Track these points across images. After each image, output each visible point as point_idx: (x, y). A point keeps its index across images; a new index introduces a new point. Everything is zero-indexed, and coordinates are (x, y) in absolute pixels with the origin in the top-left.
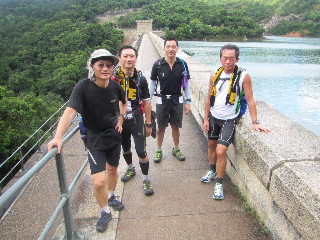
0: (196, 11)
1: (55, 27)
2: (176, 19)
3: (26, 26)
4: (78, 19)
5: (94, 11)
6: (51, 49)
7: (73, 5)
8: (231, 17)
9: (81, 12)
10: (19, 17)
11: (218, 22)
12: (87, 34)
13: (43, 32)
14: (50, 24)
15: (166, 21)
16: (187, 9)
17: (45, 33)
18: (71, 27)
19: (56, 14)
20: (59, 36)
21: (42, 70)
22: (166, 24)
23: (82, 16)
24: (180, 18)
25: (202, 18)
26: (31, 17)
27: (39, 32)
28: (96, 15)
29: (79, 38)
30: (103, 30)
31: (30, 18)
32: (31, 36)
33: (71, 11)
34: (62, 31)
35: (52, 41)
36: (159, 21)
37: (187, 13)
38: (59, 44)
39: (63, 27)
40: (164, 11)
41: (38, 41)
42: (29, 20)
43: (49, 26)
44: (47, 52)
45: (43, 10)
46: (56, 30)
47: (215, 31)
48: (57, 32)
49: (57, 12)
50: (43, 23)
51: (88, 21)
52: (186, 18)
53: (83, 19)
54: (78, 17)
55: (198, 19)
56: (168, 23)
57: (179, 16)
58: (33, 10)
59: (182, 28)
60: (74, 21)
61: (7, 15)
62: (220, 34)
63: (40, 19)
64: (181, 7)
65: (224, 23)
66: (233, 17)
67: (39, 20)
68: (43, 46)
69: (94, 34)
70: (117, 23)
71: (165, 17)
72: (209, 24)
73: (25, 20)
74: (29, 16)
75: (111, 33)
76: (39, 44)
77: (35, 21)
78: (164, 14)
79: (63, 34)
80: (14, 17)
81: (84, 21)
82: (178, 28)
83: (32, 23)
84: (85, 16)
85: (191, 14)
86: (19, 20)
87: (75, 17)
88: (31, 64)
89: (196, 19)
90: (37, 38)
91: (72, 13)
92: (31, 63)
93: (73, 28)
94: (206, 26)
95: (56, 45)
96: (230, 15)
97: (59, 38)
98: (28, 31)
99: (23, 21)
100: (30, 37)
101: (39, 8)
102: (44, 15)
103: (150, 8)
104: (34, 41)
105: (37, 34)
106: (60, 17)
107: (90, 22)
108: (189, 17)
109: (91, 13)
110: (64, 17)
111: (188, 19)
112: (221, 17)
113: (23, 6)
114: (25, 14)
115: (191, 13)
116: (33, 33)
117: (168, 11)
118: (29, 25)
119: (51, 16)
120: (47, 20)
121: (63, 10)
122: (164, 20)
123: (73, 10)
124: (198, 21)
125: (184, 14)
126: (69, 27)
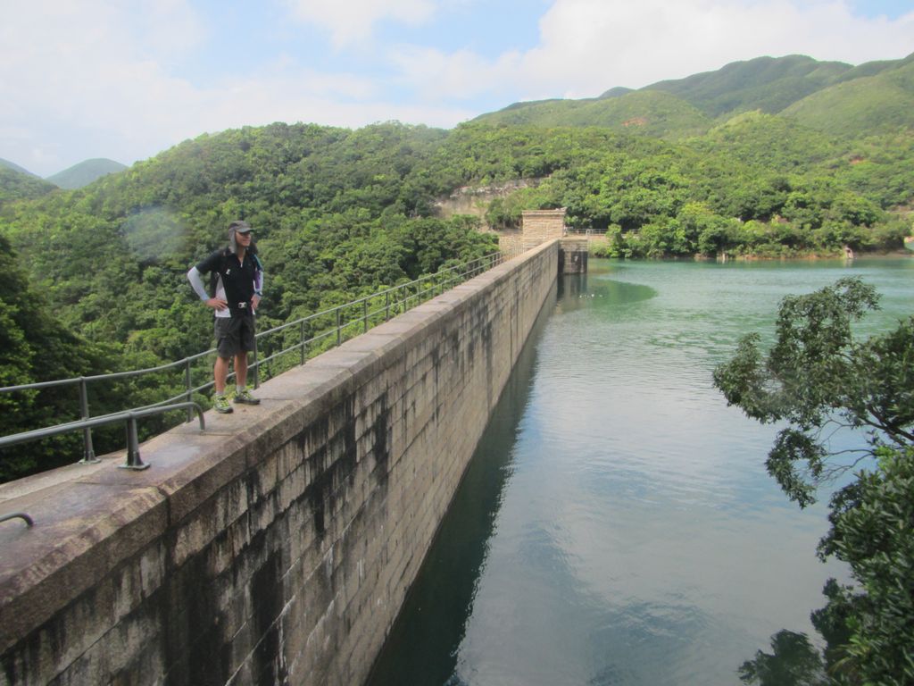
0: (700, 183)
1: (329, 228)
2: (642, 203)
3: (262, 227)
4: (386, 209)
5: (427, 187)
6: (315, 282)
7: (378, 174)
8: (802, 196)
9: (396, 191)
10: (250, 205)
11: (761, 209)
12: (406, 245)
13: (301, 239)
14: (319, 222)
15: (614, 208)
16: (672, 177)
17: (305, 243)
18: (367, 229)
19: (334, 196)
20: (337, 250)
21: (288, 332)
22: (613, 217)
23: (398, 201)
24: (654, 201)
25: (717, 201)
26: (277, 206)
27: (291, 240)
28: (431, 196)
29: (383, 255)
30: (444, 235)
31: (274, 206)
32: (271, 249)
33: (372, 189)
34: (346, 237)
35: (319, 262)
36: (593, 211)
37: (674, 186)
38: (335, 270)
39: (349, 228)
40: (609, 184)
41: (286, 262)
42: (272, 211)
43: (317, 226)
44: (305, 289)
45: (306, 188)
46: (332, 234)
47: (754, 235)
48: (333, 239)
49: (339, 193)
50: (302, 218)
51: (412, 211)
52: (671, 200)
53: (400, 207)
54: (387, 202)
55: (704, 203)
56: (620, 215)
57: (651, 195)
58: (283, 189)
59: (658, 227)
60: (378, 212)
61: (224, 201)
62: (767, 242)
63: (297, 208)
64: (657, 173)
65: (780, 213)
66: (807, 195)
67: (295, 212)
68: (297, 274)
69: (420, 243)
70: (483, 217)
71: (612, 198)
72: (737, 216)
73: (263, 212)
74: (272, 202)
75: (465, 243)
76: (287, 269)
77: (284, 214)
78: (610, 191)
79: (346, 244)
80: (238, 205)
81: (400, 211)
82: (645, 227)
83: (278, 218)
84: (404, 200)
85: (683, 191)
86: (248, 212)
87: (380, 204)
88: (265, 317)
89: (698, 204)
90: (285, 253)
91: (373, 192)
92: (264, 315)
93: (372, 231)
94: (725, 222)
95: (327, 270)
96: (798, 189)
97: (337, 255)
98: (266, 238)
99: (257, 213)
100: (271, 252)
101: (297, 183)
102: (308, 199)
103: (573, 177)
104: (277, 262)
105: (286, 245)
106: (344, 204)
107: (416, 213)
108: (678, 198)
109: (420, 193)
110: (355, 203)
111: (677, 203)
112: (773, 197)
113: (263, 179)
114: (264, 197)
115: (683, 187)
116: (277, 241)
117: (620, 182)
118: (270, 224)
119: (324, 202)
120: (314, 212)
121: (354, 187)
122: (609, 207)
123: (378, 186)
124: (706, 207)
125: (665, 190)
126: (364, 227)
